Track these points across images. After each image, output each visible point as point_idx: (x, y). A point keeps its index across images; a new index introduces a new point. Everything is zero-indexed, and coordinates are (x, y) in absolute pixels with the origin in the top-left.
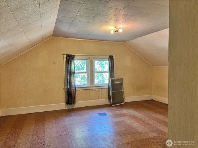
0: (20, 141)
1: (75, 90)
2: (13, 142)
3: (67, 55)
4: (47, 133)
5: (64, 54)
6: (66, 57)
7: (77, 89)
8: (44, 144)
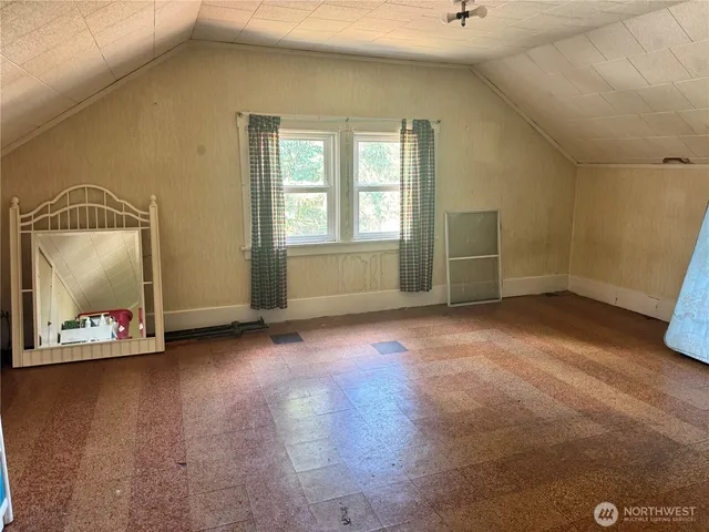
0: (90, 451)
1: (285, 255)
2: (67, 456)
3: (251, 116)
4: (193, 421)
5: (240, 114)
6: (247, 124)
7: (289, 254)
8: (184, 464)
